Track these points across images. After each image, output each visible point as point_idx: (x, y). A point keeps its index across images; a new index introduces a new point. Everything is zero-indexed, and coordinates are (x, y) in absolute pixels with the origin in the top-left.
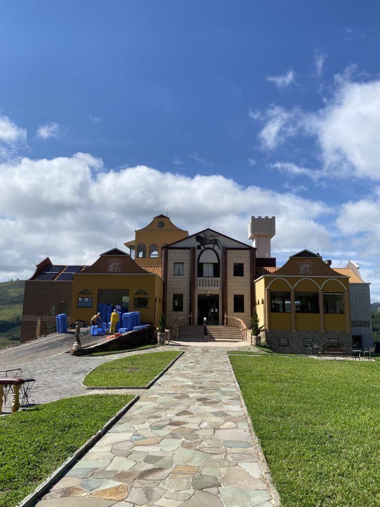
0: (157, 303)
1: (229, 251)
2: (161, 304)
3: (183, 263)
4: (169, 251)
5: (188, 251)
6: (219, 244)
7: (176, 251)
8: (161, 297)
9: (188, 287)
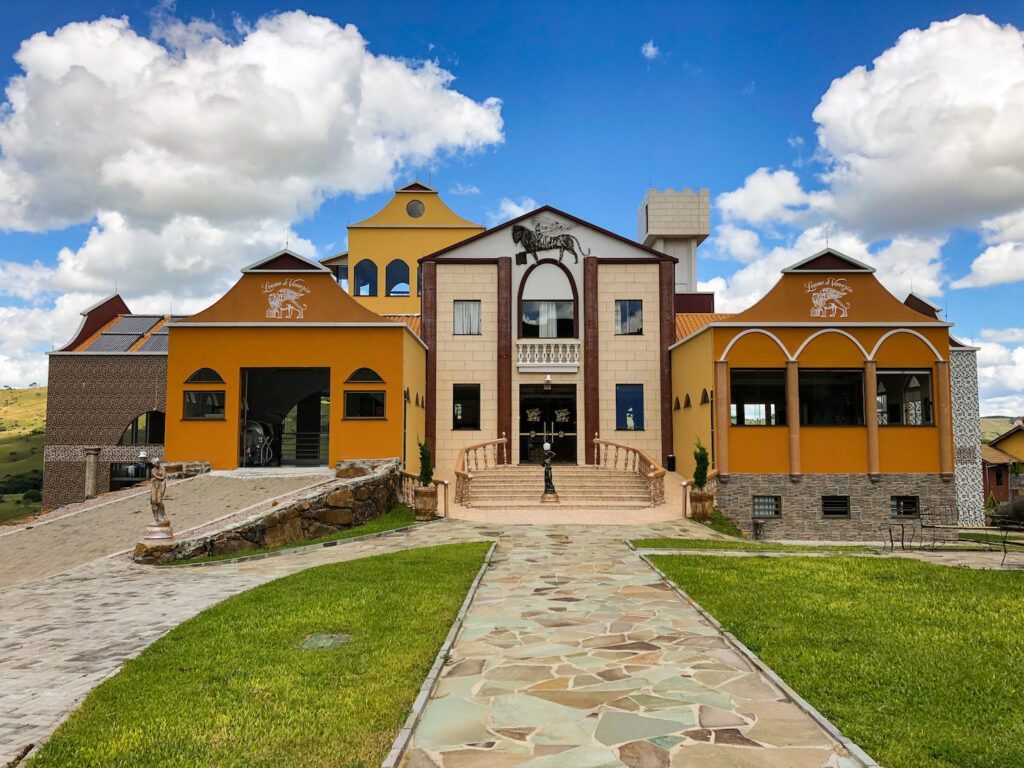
0: (411, 408)
1: (602, 269)
2: (422, 413)
3: (479, 301)
4: (441, 269)
5: (493, 269)
6: (576, 249)
7: (460, 268)
8: (422, 394)
9: (492, 366)
